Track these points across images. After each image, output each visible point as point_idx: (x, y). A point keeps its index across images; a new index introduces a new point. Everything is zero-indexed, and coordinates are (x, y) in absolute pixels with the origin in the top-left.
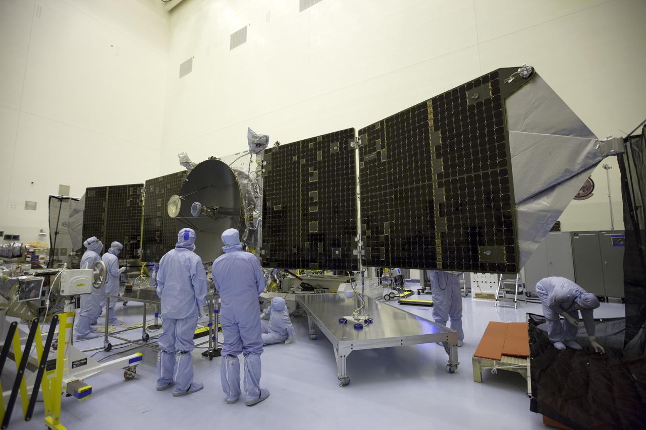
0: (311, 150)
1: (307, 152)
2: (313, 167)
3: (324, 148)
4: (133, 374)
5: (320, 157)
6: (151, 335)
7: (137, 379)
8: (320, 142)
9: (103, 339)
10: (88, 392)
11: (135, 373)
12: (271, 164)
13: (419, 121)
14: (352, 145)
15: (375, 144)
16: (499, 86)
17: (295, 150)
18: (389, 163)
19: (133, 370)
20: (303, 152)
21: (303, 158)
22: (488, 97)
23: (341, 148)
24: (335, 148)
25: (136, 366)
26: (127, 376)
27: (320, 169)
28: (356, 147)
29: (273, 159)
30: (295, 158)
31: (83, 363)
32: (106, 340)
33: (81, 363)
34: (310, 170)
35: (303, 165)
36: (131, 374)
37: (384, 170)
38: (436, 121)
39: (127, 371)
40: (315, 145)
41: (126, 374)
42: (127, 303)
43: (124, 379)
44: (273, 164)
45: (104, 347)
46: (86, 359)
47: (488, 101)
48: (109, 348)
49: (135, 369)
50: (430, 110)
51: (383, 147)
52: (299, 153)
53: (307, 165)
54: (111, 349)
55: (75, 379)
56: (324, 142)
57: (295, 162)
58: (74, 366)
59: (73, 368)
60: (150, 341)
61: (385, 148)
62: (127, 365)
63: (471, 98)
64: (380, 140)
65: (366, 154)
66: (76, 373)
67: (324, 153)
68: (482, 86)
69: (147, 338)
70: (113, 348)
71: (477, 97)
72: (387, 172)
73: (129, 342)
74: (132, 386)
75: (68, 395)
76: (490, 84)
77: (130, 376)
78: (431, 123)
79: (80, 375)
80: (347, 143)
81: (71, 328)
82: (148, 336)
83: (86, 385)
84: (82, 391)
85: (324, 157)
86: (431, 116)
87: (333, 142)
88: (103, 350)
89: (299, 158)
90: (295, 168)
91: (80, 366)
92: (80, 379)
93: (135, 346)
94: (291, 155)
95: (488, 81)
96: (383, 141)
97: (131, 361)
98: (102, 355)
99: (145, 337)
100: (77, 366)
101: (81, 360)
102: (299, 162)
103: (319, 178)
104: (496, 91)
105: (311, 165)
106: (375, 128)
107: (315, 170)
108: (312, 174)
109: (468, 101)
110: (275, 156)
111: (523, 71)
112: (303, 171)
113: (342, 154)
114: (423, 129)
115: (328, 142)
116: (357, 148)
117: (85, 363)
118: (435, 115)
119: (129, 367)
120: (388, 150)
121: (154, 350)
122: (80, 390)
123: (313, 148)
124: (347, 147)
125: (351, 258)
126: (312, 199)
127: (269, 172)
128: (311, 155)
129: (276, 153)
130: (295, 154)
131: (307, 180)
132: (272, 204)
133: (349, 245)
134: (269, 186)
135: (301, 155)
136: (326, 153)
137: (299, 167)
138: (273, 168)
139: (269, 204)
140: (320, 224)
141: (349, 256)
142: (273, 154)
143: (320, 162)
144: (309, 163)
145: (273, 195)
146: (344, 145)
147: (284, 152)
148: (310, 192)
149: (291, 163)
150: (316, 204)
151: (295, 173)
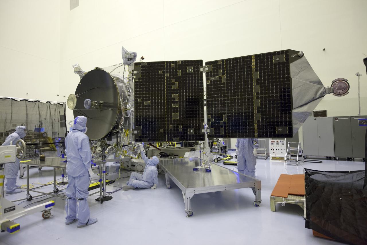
0: (173, 68)
1: (170, 69)
2: (175, 79)
3: (182, 68)
4: (49, 215)
5: (179, 73)
6: (59, 189)
7: (52, 218)
8: (179, 65)
9: (26, 192)
10: (18, 228)
11: (50, 214)
12: (141, 73)
14: (201, 70)
15: (217, 72)
17: (160, 66)
18: (227, 83)
19: (48, 212)
20: (167, 69)
21: (167, 72)
22: (283, 61)
23: (194, 71)
24: (190, 70)
25: (50, 209)
26: (45, 216)
27: (179, 81)
29: (142, 70)
30: (161, 72)
31: (13, 209)
32: (28, 193)
33: (11, 209)
34: (173, 81)
35: (167, 77)
36: (47, 215)
39: (44, 213)
40: (176, 66)
41: (43, 215)
42: (41, 168)
43: (43, 218)
45: (27, 198)
46: (15, 206)
48: (30, 198)
49: (50, 211)
53: (170, 78)
54: (32, 199)
55: (7, 220)
56: (182, 65)
57: (161, 75)
58: (6, 212)
59: (5, 212)
60: (59, 193)
62: (44, 209)
65: (211, 76)
66: (8, 216)
67: (182, 71)
69: (57, 191)
70: (33, 198)
71: (278, 59)
72: (226, 88)
73: (45, 194)
74: (49, 222)
75: (3, 231)
77: (46, 216)
78: (254, 67)
79: (11, 217)
80: (198, 68)
81: (2, 186)
82: (57, 189)
83: (15, 223)
84: (13, 228)
85: (182, 74)
86: (254, 63)
88: (27, 200)
89: (164, 72)
90: (161, 78)
91: (10, 211)
92: (11, 220)
93: (49, 196)
94: (158, 69)
96: (223, 71)
97: (47, 206)
98: (26, 203)
99: (55, 190)
100: (8, 211)
101: (10, 208)
102: (164, 75)
103: (179, 86)
105: (173, 78)
106: (218, 63)
107: (176, 81)
108: (174, 84)
110: (144, 68)
112: (167, 81)
113: (195, 74)
115: (186, 66)
117: (14, 209)
119: (45, 210)
121: (63, 198)
122: (11, 227)
123: (175, 67)
124: (198, 71)
125: (201, 134)
126: (174, 99)
127: (139, 79)
128: (173, 71)
129: (145, 66)
130: (161, 70)
131: (171, 87)
132: (143, 100)
133: (199, 127)
134: (140, 88)
135: (165, 70)
136: (184, 72)
137: (164, 78)
138: (142, 76)
139: (140, 100)
140: (180, 114)
141: (199, 133)
142: (142, 67)
143: (179, 77)
144: (172, 76)
145: (143, 94)
146: (196, 69)
147: (151, 66)
148: (173, 95)
149: (158, 75)
150: (177, 102)
151: (161, 81)
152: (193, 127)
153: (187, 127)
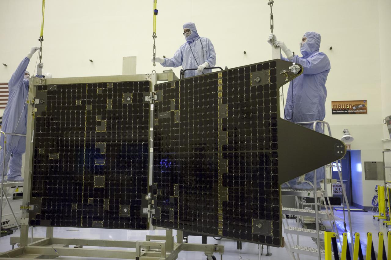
0: (100, 96)
1: (95, 97)
2: (102, 115)
3: (115, 96)
5: (109, 105)
8: (110, 90)
12: (46, 103)
13: (210, 90)
14: (147, 98)
15: (169, 103)
16: (276, 75)
17: (79, 92)
18: (182, 125)
20: (89, 97)
21: (89, 103)
22: (267, 83)
23: (134, 100)
24: (128, 99)
27: (109, 119)
28: (151, 102)
29: (49, 98)
30: (79, 102)
34: (98, 118)
35: (89, 112)
37: (177, 132)
38: (224, 94)
40: (104, 91)
44: (49, 104)
47: (267, 86)
50: (220, 81)
51: (177, 108)
52: (84, 97)
53: (94, 113)
56: (115, 91)
57: (79, 107)
61: (178, 109)
63: (255, 79)
64: (174, 100)
65: (160, 111)
67: (114, 102)
68: (263, 71)
71: (259, 80)
72: (179, 134)
76: (269, 71)
78: (220, 95)
80: (142, 96)
85: (114, 107)
86: (220, 88)
87: (125, 91)
89: (84, 102)
90: (78, 113)
94: (74, 97)
95: (268, 68)
96: (177, 102)
102: (84, 108)
103: (109, 128)
104: (273, 79)
105: (99, 113)
106: (170, 87)
107: (103, 118)
108: (99, 124)
109: (251, 82)
110: (52, 95)
111: (293, 69)
112: (88, 118)
113: (135, 106)
114: (213, 99)
115: (120, 91)
116: (152, 104)
118: (224, 88)
120: (182, 113)
123: (102, 94)
124: (141, 100)
125: (141, 217)
126: (98, 150)
127: (43, 113)
128: (99, 102)
129: (55, 92)
130: (79, 98)
131: (94, 129)
132: (47, 151)
133: (139, 203)
134: (43, 130)
135: (86, 99)
136: (117, 103)
137: (83, 113)
138: (48, 109)
139: (42, 151)
140: (107, 180)
141: (139, 214)
142: (49, 93)
143: (109, 112)
144: (97, 110)
145: (48, 140)
146: (138, 98)
147: (64, 92)
148: (96, 143)
149: (74, 108)
150: (103, 156)
151: (78, 119)
152: (127, 204)
153: (117, 202)
